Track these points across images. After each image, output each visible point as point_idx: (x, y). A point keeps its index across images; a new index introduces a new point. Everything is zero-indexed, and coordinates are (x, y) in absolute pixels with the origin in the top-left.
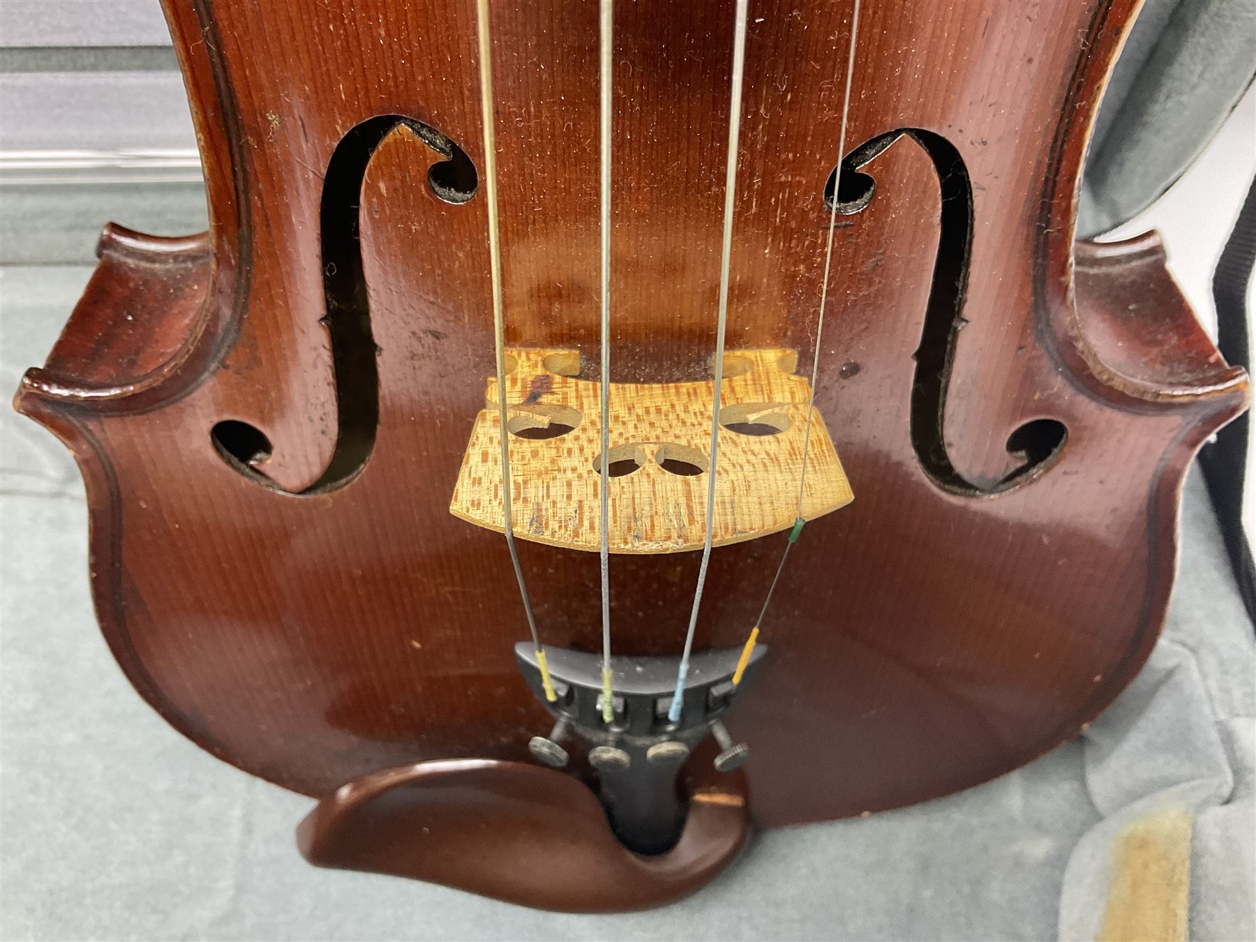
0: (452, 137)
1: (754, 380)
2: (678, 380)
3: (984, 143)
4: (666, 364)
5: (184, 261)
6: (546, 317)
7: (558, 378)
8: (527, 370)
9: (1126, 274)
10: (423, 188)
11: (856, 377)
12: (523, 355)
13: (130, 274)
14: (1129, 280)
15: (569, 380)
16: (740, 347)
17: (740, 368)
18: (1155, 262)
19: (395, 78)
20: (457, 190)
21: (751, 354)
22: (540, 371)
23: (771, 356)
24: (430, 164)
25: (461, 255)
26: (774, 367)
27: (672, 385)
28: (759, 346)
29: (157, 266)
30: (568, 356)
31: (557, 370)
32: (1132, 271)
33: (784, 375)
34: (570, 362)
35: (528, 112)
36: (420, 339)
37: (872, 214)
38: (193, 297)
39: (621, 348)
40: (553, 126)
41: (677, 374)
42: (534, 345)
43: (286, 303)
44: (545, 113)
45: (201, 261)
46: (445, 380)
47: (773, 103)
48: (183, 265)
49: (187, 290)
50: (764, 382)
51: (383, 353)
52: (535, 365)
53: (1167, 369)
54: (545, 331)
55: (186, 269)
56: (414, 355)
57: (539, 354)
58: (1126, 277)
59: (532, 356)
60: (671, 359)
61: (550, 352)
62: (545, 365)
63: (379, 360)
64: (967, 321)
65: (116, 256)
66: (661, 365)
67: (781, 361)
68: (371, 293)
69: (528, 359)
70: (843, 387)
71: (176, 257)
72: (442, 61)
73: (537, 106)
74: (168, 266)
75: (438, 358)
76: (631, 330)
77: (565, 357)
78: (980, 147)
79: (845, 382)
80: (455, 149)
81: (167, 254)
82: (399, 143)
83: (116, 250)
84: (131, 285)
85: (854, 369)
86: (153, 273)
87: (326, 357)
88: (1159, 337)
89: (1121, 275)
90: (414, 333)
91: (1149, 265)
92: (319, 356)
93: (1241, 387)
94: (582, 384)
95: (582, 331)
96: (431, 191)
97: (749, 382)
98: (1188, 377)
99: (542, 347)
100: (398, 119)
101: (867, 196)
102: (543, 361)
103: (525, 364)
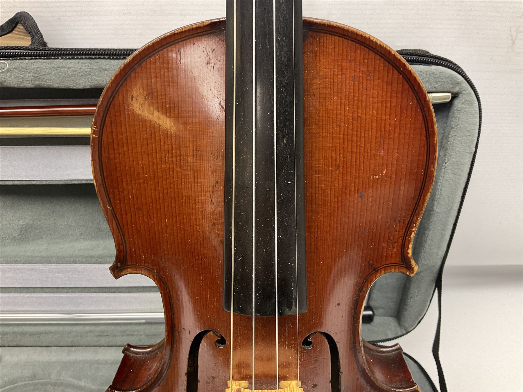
0: (222, 334)
1: (290, 389)
2: (272, 389)
3: (336, 333)
4: (269, 385)
5: (145, 354)
6: (240, 373)
7: (242, 389)
8: (235, 387)
9: (392, 355)
10: (214, 345)
11: (316, 387)
12: (234, 382)
13: (131, 358)
14: (392, 357)
15: (245, 389)
16: (287, 380)
17: (287, 386)
18: (399, 352)
19: (211, 323)
20: (221, 344)
21: (289, 382)
22: (238, 387)
23: (294, 382)
24: (216, 340)
25: (221, 359)
26: (295, 386)
27: (270, 390)
28: (291, 380)
29: (138, 355)
30: (245, 383)
31: (242, 386)
32: (393, 354)
33: (298, 388)
34: (245, 384)
35: (238, 329)
36: (209, 378)
37: (313, 349)
38: (148, 365)
39: (258, 381)
40: (243, 332)
41: (272, 387)
42: (237, 380)
43: (178, 370)
44: (241, 330)
45: (150, 354)
46: (214, 389)
47: (289, 328)
48: (145, 355)
49: (146, 362)
50: (292, 390)
51: (200, 382)
52: (237, 385)
53: (400, 383)
54: (239, 376)
55: (146, 356)
56: (207, 382)
57: (238, 382)
58: (392, 356)
59: (236, 383)
60: (270, 383)
61: (240, 382)
62: (239, 385)
63: (198, 384)
64: (342, 373)
65: (128, 353)
66: (267, 385)
67: (297, 384)
68: (199, 367)
69: (235, 384)
70: (313, 390)
71: (143, 353)
72: (221, 320)
73: (240, 328)
74: (141, 355)
75: (213, 383)
76: (260, 376)
77: (244, 383)
78: (335, 334)
79: (314, 389)
80: (222, 337)
81: (141, 352)
82: (210, 335)
83: (128, 351)
84: (132, 361)
85: (315, 386)
86: (137, 357)
87: (185, 383)
88: (399, 374)
89: (390, 356)
90: (208, 377)
91: (397, 353)
92: (184, 383)
93: (416, 388)
94: (248, 390)
95: (248, 377)
96: (216, 345)
97: (289, 390)
98: (405, 386)
99: (239, 380)
100: (211, 331)
101: (312, 345)
102: (239, 384)
103: (235, 385)
